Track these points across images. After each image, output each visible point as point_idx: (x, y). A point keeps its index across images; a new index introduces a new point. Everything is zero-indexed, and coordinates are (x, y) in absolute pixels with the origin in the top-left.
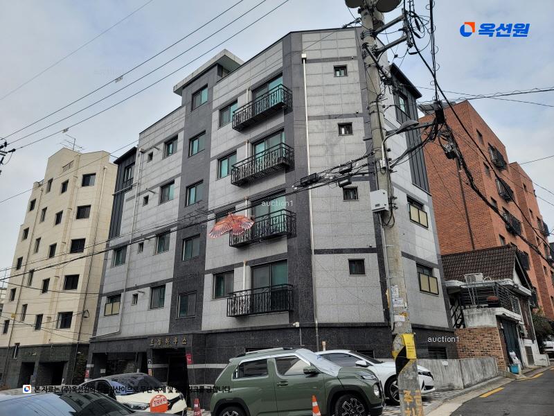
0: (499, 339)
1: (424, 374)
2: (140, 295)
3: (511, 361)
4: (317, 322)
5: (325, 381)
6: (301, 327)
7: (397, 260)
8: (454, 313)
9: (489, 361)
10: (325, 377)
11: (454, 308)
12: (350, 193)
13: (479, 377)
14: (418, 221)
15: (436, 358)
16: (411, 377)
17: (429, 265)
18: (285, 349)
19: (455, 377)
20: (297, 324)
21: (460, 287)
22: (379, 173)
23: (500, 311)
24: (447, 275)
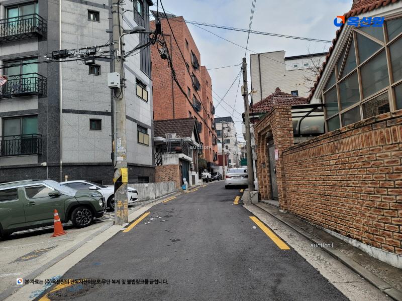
0: (178, 171)
1: (133, 192)
3: (183, 183)
4: (61, 162)
5: (65, 200)
6: (48, 166)
7: (122, 122)
8: (157, 157)
9: (172, 184)
10: (66, 197)
11: (157, 153)
12: (94, 69)
13: (164, 192)
14: (141, 96)
15: (142, 182)
16: (123, 193)
17: (146, 127)
18: (33, 181)
19: (151, 193)
20: (45, 164)
21: (162, 141)
22: (116, 60)
23: (181, 155)
24: (156, 134)
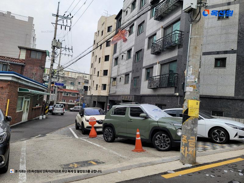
2: (122, 78)
6: (179, 96)
20: (177, 94)
